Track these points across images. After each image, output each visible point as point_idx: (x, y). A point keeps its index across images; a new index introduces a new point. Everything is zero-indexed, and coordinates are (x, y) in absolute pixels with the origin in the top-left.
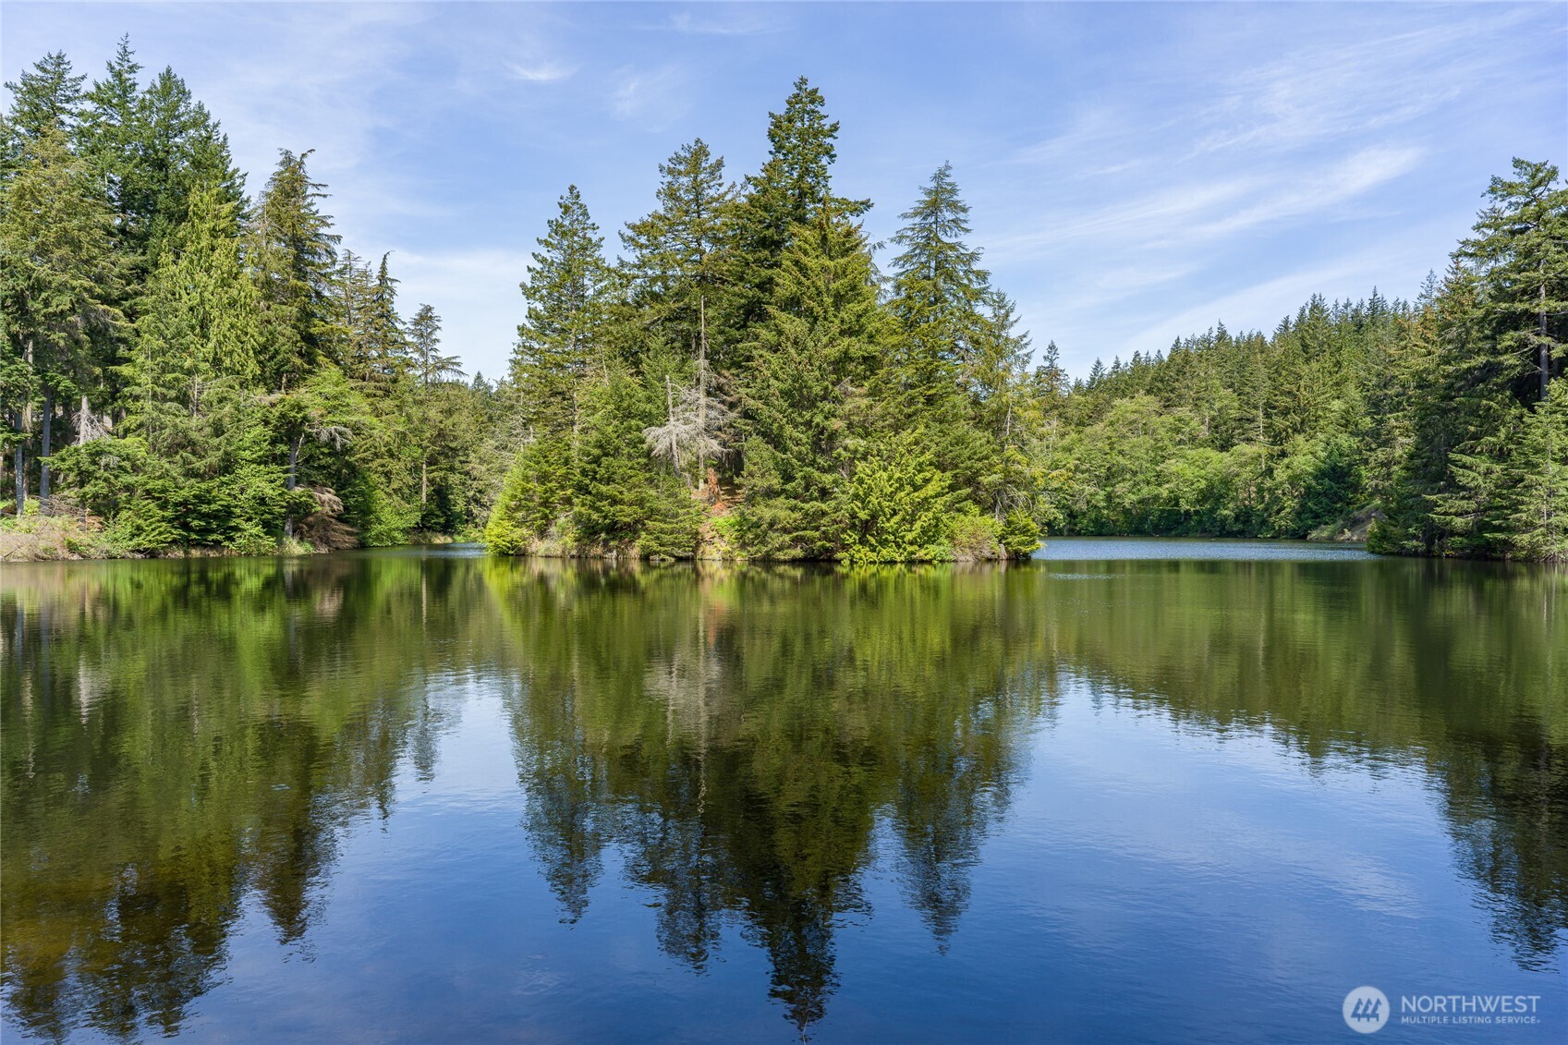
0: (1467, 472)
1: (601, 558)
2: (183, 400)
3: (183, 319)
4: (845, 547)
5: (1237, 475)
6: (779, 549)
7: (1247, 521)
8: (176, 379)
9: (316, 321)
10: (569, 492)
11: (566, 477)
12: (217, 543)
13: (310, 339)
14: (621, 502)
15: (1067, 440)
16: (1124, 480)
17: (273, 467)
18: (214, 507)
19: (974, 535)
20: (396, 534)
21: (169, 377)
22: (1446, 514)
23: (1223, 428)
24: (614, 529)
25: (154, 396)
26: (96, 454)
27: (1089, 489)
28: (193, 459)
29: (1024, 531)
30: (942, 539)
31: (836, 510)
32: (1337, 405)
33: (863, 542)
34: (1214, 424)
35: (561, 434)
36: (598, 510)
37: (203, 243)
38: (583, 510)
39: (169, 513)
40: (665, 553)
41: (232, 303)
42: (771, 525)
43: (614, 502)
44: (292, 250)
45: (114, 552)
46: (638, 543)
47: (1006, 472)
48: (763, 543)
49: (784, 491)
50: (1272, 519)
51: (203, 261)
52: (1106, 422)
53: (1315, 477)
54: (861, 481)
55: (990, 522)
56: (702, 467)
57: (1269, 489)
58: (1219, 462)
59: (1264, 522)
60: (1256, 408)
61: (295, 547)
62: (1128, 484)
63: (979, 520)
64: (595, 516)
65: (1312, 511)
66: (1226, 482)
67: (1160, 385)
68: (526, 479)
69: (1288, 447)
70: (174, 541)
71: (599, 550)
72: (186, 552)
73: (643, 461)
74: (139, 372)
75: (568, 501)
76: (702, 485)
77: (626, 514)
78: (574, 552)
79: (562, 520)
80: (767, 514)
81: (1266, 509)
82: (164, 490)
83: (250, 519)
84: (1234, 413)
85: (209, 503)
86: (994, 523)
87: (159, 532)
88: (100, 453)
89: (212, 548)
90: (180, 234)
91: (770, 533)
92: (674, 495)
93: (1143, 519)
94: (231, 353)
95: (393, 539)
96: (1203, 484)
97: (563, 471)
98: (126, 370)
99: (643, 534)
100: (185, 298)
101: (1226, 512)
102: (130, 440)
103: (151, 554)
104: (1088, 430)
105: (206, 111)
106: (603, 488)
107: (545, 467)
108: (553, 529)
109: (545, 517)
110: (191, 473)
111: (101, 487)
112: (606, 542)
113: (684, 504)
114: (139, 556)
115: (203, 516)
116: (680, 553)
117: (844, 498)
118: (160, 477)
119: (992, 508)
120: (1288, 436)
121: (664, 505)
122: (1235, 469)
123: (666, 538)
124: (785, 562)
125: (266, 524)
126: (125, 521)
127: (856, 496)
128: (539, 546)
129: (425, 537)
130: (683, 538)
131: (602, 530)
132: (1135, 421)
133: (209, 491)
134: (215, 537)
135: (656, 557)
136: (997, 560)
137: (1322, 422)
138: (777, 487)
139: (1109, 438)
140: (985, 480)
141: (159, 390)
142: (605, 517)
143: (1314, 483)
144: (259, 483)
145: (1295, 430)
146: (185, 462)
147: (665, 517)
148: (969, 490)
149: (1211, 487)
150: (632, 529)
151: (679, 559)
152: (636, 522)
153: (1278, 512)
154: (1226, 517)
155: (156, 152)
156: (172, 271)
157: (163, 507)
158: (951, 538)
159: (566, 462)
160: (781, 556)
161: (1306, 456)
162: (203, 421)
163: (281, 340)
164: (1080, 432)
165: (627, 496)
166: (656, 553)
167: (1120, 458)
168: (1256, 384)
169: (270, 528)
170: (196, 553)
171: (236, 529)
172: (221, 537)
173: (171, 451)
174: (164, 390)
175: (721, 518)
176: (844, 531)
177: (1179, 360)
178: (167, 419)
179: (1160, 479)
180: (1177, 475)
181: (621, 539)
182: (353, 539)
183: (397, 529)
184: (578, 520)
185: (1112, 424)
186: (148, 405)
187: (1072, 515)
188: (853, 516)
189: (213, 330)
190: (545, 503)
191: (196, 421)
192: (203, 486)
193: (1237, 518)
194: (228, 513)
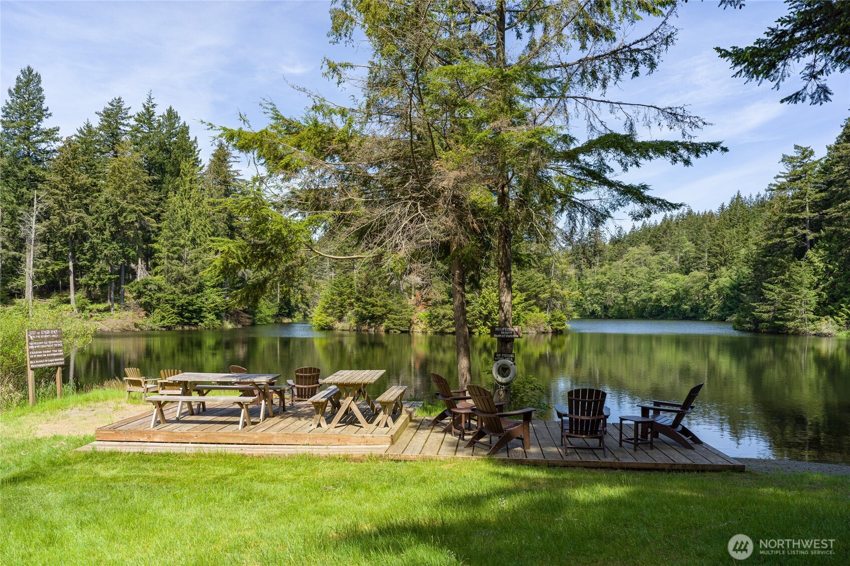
0: (770, 292)
1: (367, 331)
2: (180, 258)
3: (180, 222)
4: (477, 327)
5: (692, 288)
6: (447, 328)
7: (697, 312)
8: (178, 250)
9: (235, 220)
10: (353, 300)
11: (351, 293)
12: (196, 324)
13: (232, 228)
14: (376, 306)
15: (604, 269)
16: (633, 290)
17: (219, 289)
18: (195, 307)
19: (536, 321)
20: (269, 319)
21: (175, 248)
22: (760, 312)
23: (687, 262)
24: (373, 318)
25: (168, 257)
26: (146, 284)
27: (614, 295)
28: (185, 286)
29: (560, 319)
30: (521, 323)
31: (473, 310)
32: (743, 251)
33: (485, 324)
34: (682, 260)
35: (348, 274)
36: (366, 309)
37: (187, 187)
38: (359, 309)
39: (175, 311)
40: (396, 329)
41: (200, 213)
42: (444, 317)
43: (373, 306)
44: (224, 187)
45: (153, 328)
46: (384, 325)
47: (552, 293)
48: (440, 325)
49: (449, 301)
50: (708, 311)
51: (187, 196)
52: (625, 259)
53: (731, 289)
54: (484, 298)
55: (544, 315)
56: (413, 289)
57: (707, 295)
58: (683, 280)
59: (705, 312)
60: (704, 252)
61: (229, 325)
62: (634, 292)
63: (539, 315)
64: (364, 312)
65: (729, 307)
66: (686, 291)
67: (654, 239)
68: (333, 294)
69: (717, 273)
70: (178, 323)
71: (366, 327)
72: (183, 328)
73: (386, 287)
74: (161, 246)
75: (351, 304)
76: (413, 297)
77: (379, 311)
78: (355, 328)
79: (349, 313)
80: (442, 312)
81: (706, 305)
82: (174, 300)
83: (210, 313)
84: (692, 254)
85: (192, 305)
86: (546, 315)
87: (172, 319)
88: (147, 284)
89: (193, 325)
90: (177, 183)
91: (443, 320)
92: (400, 303)
93: (643, 310)
94: (200, 236)
95: (266, 320)
96: (674, 292)
97: (350, 290)
98: (156, 246)
99: (386, 320)
100: (180, 212)
101: (686, 307)
102: (158, 277)
103: (169, 328)
104: (614, 263)
105: (187, 125)
106: (368, 300)
107: (341, 289)
108: (345, 318)
109: (341, 312)
110: (185, 292)
111: (148, 299)
112: (369, 324)
113: (405, 307)
114: (164, 329)
115: (189, 312)
116: (403, 329)
117: (477, 305)
118: (171, 294)
119: (546, 309)
120: (717, 268)
121: (395, 307)
122: (690, 284)
123: (396, 322)
124: (450, 333)
125: (216, 314)
126: (156, 314)
127: (482, 304)
128: (339, 326)
129: (279, 319)
130: (404, 322)
131: (367, 318)
132: (639, 259)
133: (192, 300)
134: (195, 321)
135: (392, 331)
136: (547, 333)
137: (736, 260)
138: (447, 300)
139: (625, 268)
140: (542, 296)
141: (170, 254)
142: (369, 313)
143: (730, 292)
144: (214, 297)
145: (721, 265)
146: (182, 287)
147: (396, 313)
148: (534, 301)
149: (678, 294)
150: (382, 318)
151: (403, 332)
152: (383, 315)
153: (712, 307)
154: (686, 310)
155: (166, 145)
156: (174, 199)
157: (173, 307)
158: (525, 322)
159: (351, 287)
160: (448, 330)
161: (726, 278)
162: (189, 269)
163: (220, 229)
164: (610, 264)
165: (379, 303)
166: (392, 329)
167: (631, 279)
168: (704, 239)
169: (218, 316)
170: (186, 328)
171: (204, 317)
172: (197, 321)
173: (176, 282)
174: (172, 255)
175: (422, 313)
176: (476, 319)
177: (664, 226)
178: (174, 268)
179: (652, 289)
180: (661, 288)
181: (376, 322)
182: (250, 321)
183: (268, 316)
184: (357, 314)
185: (627, 260)
186: (165, 261)
187: (606, 308)
188: (481, 313)
189: (192, 226)
190: (342, 306)
191: (186, 268)
192: (190, 298)
193: (692, 310)
194: (200, 310)
